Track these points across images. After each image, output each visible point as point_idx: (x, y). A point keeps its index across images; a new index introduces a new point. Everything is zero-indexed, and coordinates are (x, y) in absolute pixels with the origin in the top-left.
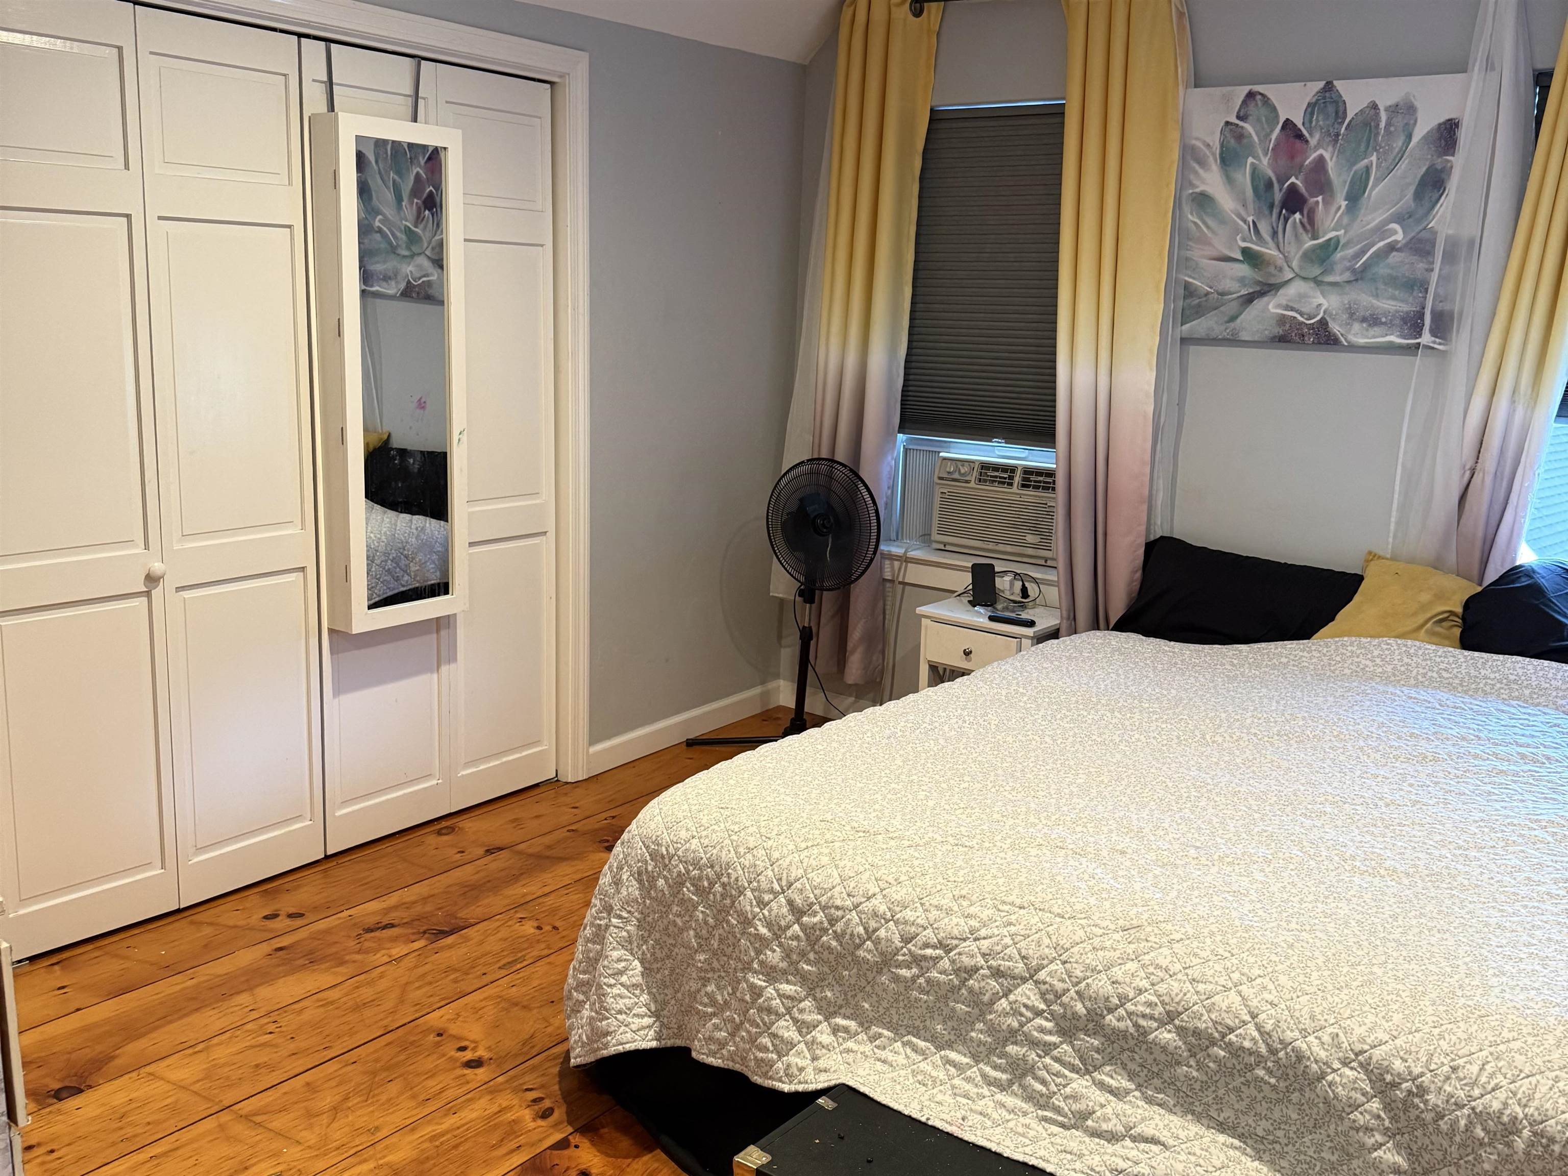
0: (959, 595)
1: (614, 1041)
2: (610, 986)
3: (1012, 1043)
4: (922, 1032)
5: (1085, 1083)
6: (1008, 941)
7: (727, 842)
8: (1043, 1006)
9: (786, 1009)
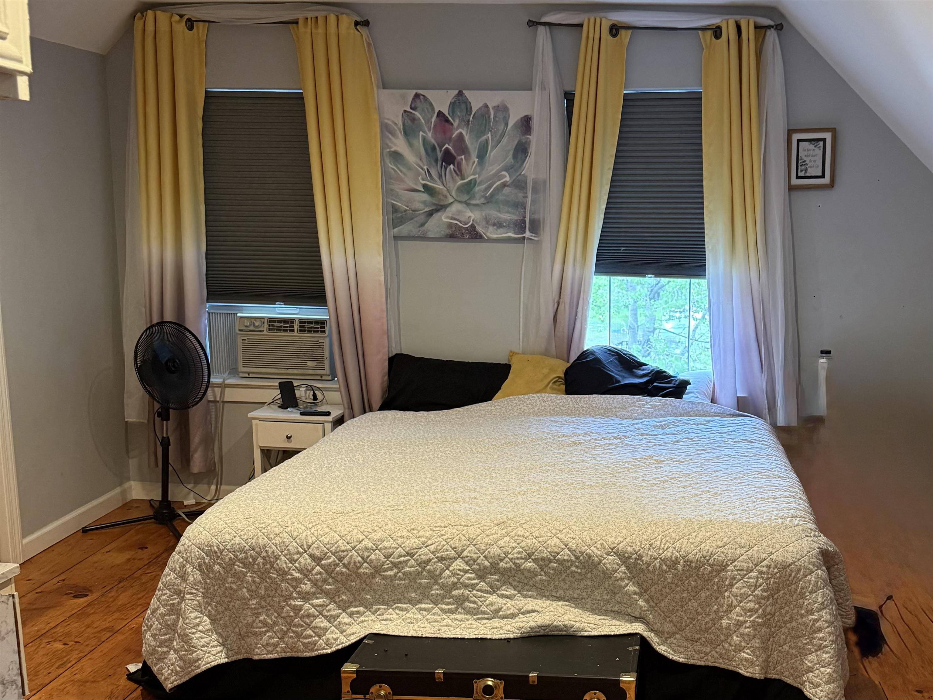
0: (269, 404)
1: (203, 663)
2: (194, 633)
3: (455, 590)
4: (403, 600)
5: (494, 597)
6: (444, 543)
7: (260, 534)
8: (468, 568)
9: (319, 612)
